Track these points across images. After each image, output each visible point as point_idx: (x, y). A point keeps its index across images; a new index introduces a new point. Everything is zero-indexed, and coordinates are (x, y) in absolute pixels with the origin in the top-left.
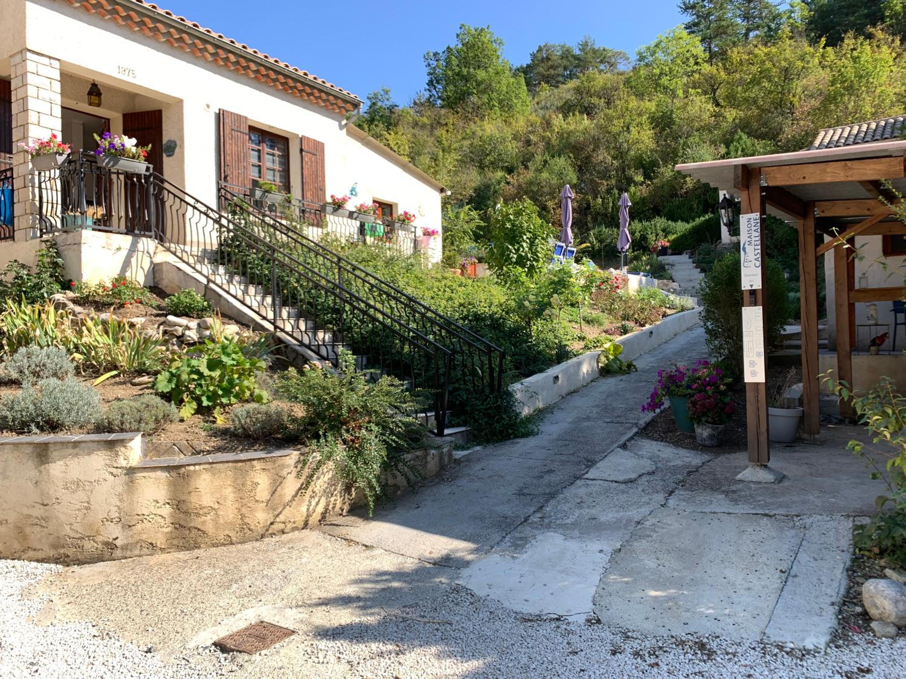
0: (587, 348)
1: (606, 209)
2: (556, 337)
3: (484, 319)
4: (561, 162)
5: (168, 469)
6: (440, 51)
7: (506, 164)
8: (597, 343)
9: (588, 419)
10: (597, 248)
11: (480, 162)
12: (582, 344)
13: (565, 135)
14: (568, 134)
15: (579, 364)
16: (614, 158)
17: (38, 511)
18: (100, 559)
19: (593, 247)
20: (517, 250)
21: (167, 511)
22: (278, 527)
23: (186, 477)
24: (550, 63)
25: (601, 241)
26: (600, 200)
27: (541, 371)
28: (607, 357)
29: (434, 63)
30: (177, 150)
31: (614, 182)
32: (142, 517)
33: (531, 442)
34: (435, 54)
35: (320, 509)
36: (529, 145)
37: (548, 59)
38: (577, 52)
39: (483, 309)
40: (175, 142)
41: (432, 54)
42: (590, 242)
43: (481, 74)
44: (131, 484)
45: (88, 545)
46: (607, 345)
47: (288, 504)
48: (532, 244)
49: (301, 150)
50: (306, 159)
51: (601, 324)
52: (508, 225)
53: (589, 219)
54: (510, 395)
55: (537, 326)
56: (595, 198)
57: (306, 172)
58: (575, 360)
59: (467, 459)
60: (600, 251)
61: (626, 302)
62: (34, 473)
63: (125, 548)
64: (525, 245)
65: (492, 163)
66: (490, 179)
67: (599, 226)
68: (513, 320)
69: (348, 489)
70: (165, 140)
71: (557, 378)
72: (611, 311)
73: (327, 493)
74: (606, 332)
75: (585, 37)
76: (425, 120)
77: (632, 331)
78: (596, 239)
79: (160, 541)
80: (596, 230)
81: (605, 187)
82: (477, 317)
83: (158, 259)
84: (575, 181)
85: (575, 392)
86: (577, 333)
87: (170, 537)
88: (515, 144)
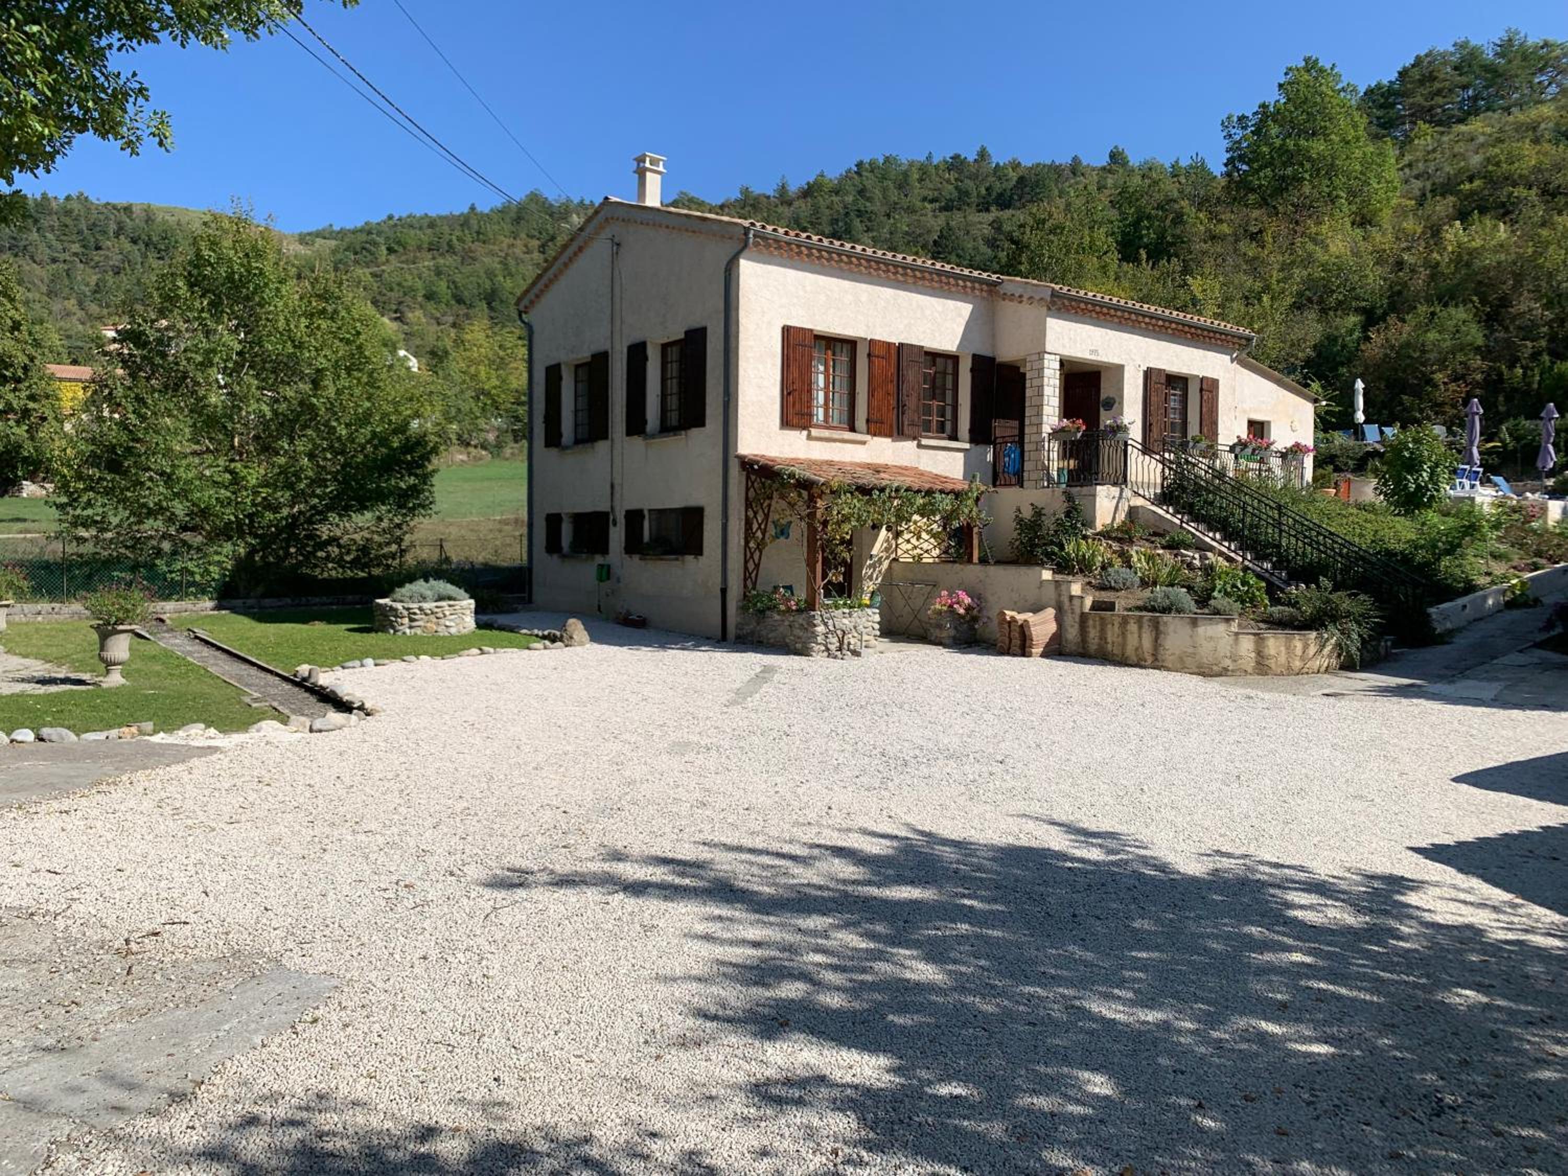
0: (1493, 583)
1: (1529, 384)
2: (1463, 572)
3: (1396, 555)
4: (1459, 314)
5: (1255, 634)
6: (1249, 114)
7: (1364, 304)
8: (1505, 578)
9: (1493, 636)
10: (1510, 447)
11: (1321, 301)
12: (1488, 579)
13: (1466, 257)
14: (1470, 254)
15: (1485, 598)
16: (1546, 307)
17: (1191, 650)
18: (1220, 675)
19: (1505, 446)
20: (1416, 480)
21: (1253, 655)
22: (1305, 670)
23: (1263, 639)
24: (1437, 85)
25: (1517, 439)
26: (1519, 371)
27: (1451, 600)
28: (1513, 593)
29: (1238, 134)
30: (1116, 405)
31: (1543, 343)
32: (1241, 657)
33: (1447, 648)
34: (1242, 119)
35: (1326, 664)
36: (1400, 270)
37: (1432, 78)
38: (1489, 54)
39: (1393, 546)
40: (1113, 399)
41: (1235, 119)
42: (1501, 441)
43: (1318, 147)
44: (1236, 640)
45: (1215, 668)
46: (1514, 582)
47: (1310, 659)
48: (1432, 474)
49: (1201, 390)
50: (1205, 397)
51: (1509, 560)
52: (1406, 454)
53: (1501, 398)
54: (1429, 615)
55: (1445, 562)
56: (1511, 366)
57: (1204, 410)
58: (1481, 593)
59: (1402, 653)
60: (1515, 450)
61: (1541, 535)
62: (1190, 631)
63: (1233, 671)
64: (1425, 474)
65: (1340, 303)
66: (1337, 328)
67: (1515, 419)
68: (1421, 556)
69: (1339, 656)
70: (1103, 396)
71: (1464, 607)
72: (1522, 546)
73: (1329, 657)
74: (1515, 568)
75: (1508, 30)
76: (1225, 228)
77: (1543, 568)
78: (1511, 435)
79: (1250, 670)
80: (1511, 423)
81: (1530, 351)
82: (1390, 554)
83: (1132, 503)
84: (1480, 341)
85: (1481, 619)
86: (1484, 569)
87: (1254, 668)
88: (1379, 270)
